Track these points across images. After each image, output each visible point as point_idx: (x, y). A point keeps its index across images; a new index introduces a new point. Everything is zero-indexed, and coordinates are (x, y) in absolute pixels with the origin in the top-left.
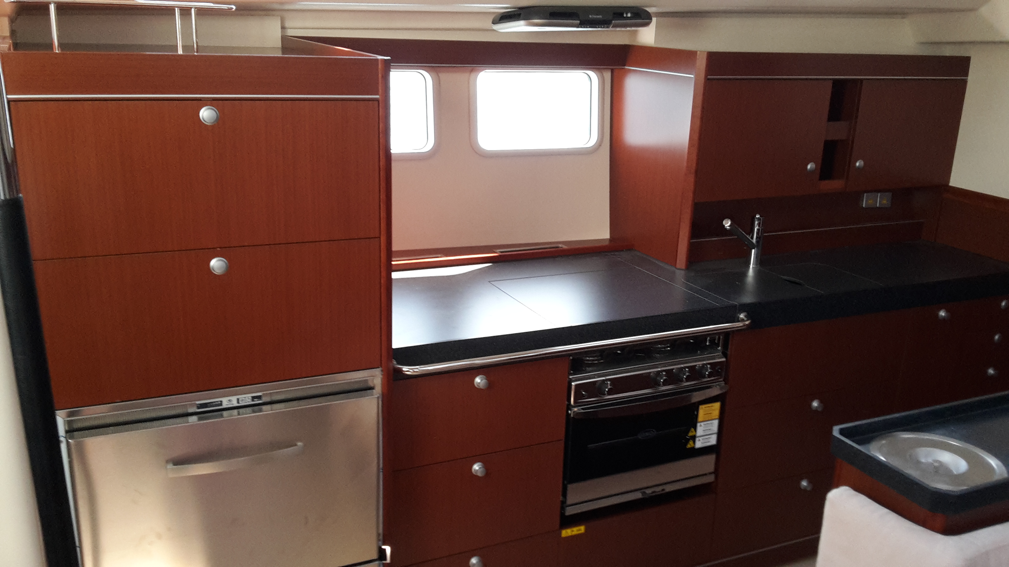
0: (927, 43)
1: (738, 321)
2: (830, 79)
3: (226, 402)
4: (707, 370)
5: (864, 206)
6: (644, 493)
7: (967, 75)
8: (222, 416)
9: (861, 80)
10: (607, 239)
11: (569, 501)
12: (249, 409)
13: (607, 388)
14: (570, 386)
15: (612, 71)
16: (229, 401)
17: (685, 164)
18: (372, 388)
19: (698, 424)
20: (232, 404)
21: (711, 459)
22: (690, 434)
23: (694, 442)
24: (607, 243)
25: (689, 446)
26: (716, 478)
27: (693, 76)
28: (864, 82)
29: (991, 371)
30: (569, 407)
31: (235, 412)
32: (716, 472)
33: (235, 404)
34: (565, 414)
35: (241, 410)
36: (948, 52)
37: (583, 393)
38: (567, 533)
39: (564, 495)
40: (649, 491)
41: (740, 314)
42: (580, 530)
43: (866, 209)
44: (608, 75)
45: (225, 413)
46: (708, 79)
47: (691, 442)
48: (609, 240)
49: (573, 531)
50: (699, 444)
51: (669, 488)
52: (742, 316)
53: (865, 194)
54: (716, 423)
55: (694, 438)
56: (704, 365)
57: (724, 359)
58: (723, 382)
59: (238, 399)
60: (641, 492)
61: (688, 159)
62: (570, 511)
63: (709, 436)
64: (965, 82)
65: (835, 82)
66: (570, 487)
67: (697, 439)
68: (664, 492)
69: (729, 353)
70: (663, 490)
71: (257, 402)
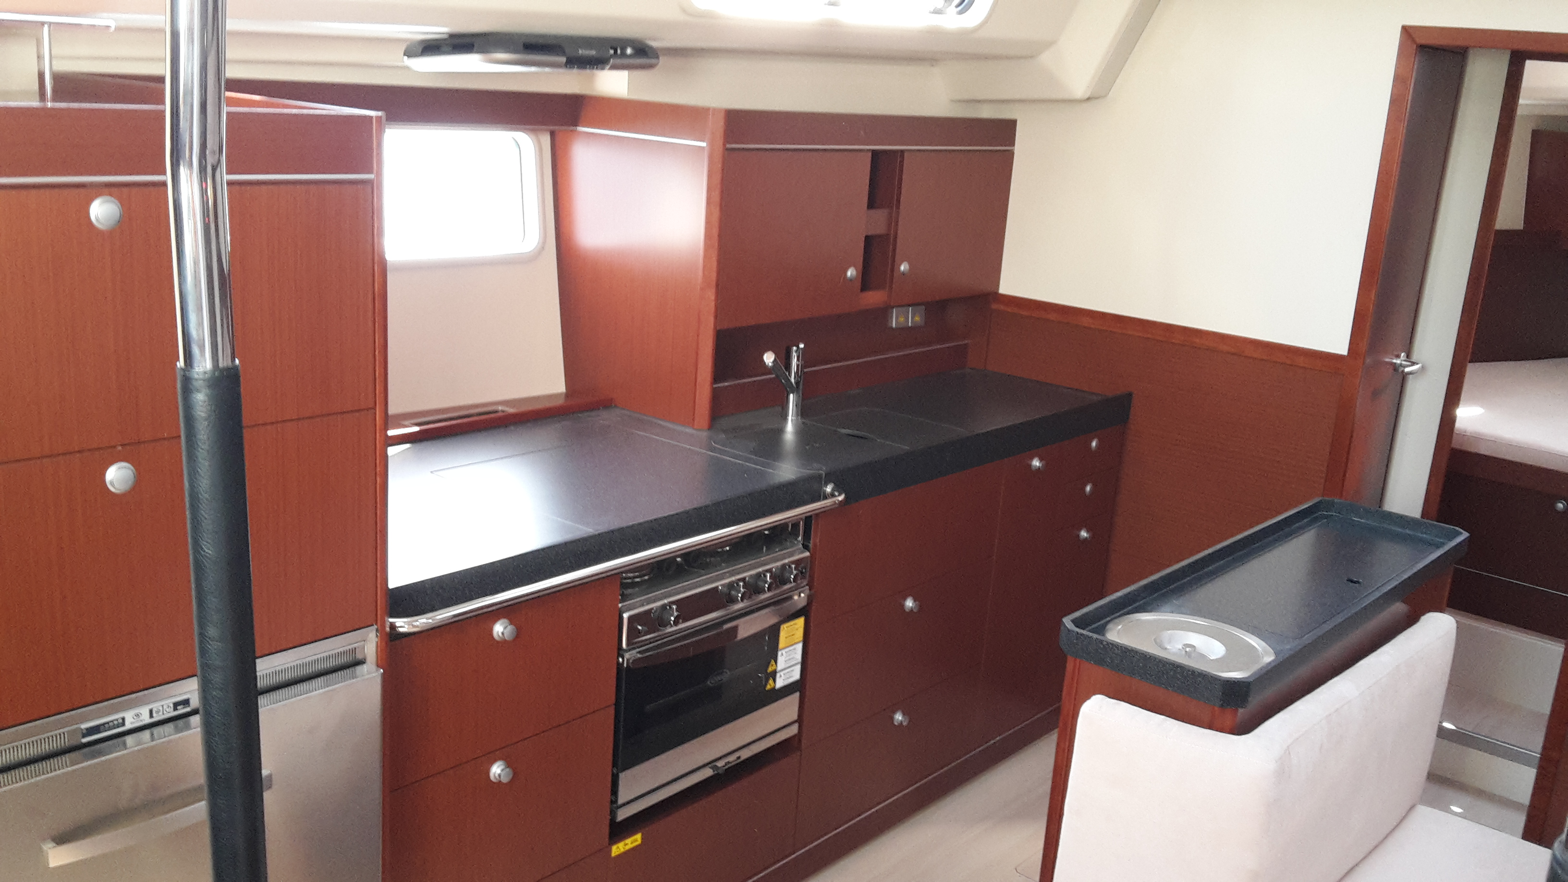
0: (959, 101)
1: (825, 498)
2: (868, 150)
3: (132, 718)
4: (792, 573)
5: (894, 326)
6: (715, 768)
7: (1012, 143)
8: (125, 744)
9: (902, 151)
10: (561, 394)
11: (621, 801)
12: (169, 728)
13: (672, 615)
14: (621, 618)
15: (553, 134)
16: (137, 715)
17: (700, 273)
18: (361, 662)
19: (780, 653)
20: (141, 721)
21: (794, 699)
22: (770, 669)
23: (774, 681)
24: (561, 402)
25: (768, 687)
26: (800, 727)
27: (704, 144)
28: (906, 154)
29: (1084, 534)
30: (620, 651)
31: (146, 734)
32: (800, 720)
33: (146, 719)
34: (615, 662)
35: (157, 731)
36: (986, 113)
37: (640, 628)
38: (618, 849)
39: (614, 791)
40: (720, 764)
41: (826, 487)
42: (636, 840)
43: (897, 329)
44: (546, 140)
45: (130, 740)
46: (727, 149)
47: (771, 681)
48: (563, 396)
49: (626, 845)
50: (780, 683)
51: (745, 754)
52: (829, 489)
53: (894, 310)
54: (800, 647)
55: (774, 675)
56: (784, 566)
57: (807, 554)
58: (807, 587)
59: (151, 711)
60: (710, 768)
61: (704, 267)
62: (622, 815)
63: (791, 669)
64: (1011, 154)
65: (875, 153)
66: (622, 776)
67: (778, 675)
68: (739, 761)
69: (811, 545)
70: (739, 758)
71: (182, 710)
